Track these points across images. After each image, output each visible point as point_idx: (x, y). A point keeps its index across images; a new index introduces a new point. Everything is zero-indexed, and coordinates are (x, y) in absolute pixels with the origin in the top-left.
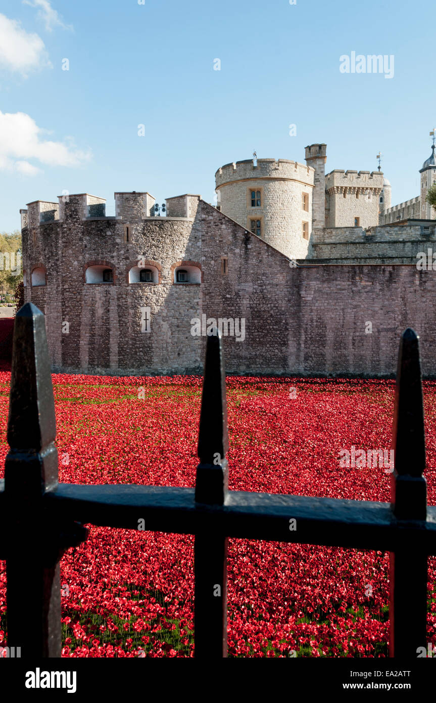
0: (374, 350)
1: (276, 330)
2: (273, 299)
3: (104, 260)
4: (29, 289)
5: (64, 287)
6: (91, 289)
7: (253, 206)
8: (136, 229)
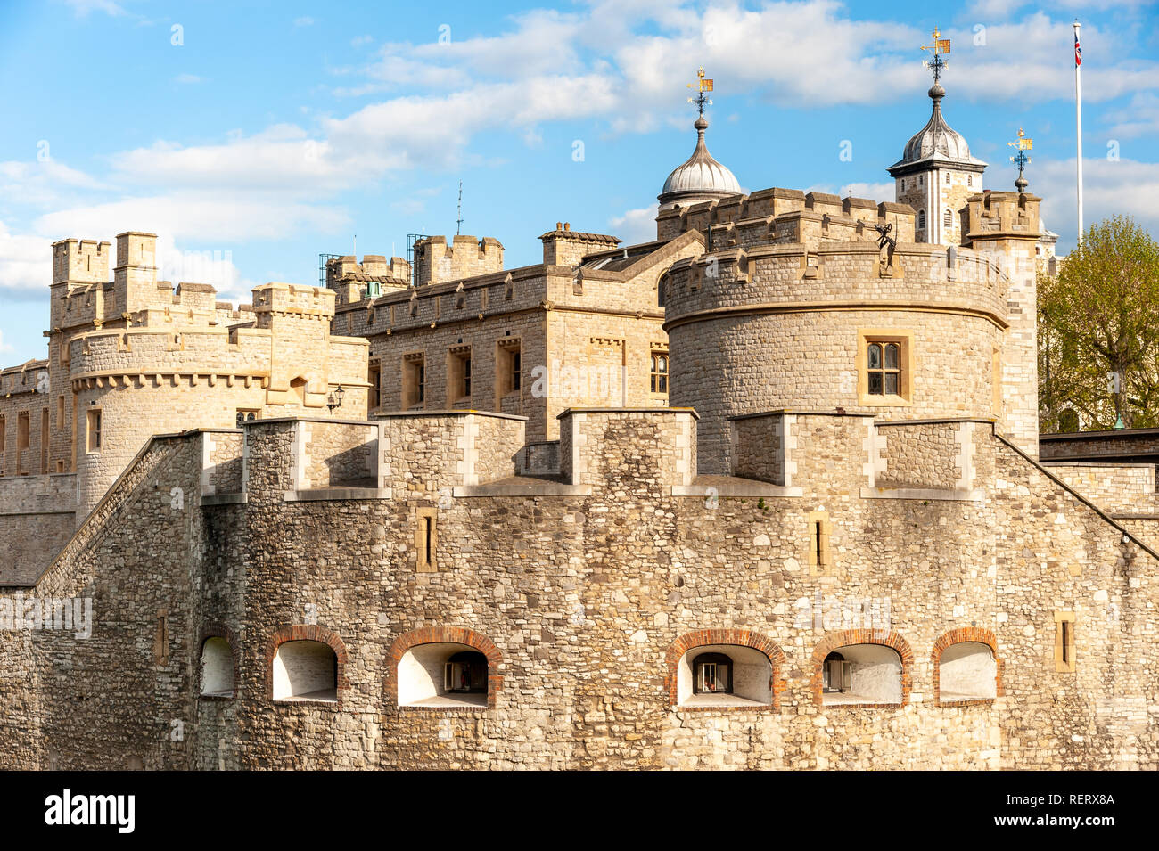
3: (745, 628)
4: (364, 716)
5: (588, 718)
6: (695, 724)
7: (872, 391)
8: (843, 530)
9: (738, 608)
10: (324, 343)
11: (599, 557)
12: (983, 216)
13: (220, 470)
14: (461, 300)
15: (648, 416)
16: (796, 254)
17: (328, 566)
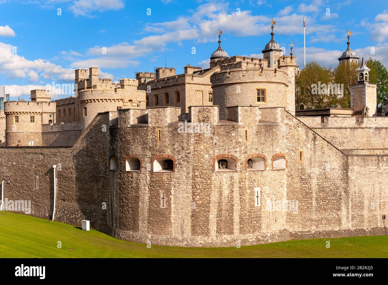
1: (334, 200)
2: (332, 178)
3: (230, 154)
4: (146, 174)
5: (195, 174)
6: (219, 175)
7: (258, 101)
8: (252, 132)
9: (228, 149)
10: (136, 92)
11: (197, 138)
12: (283, 61)
13: (113, 120)
14: (166, 82)
15: (208, 107)
16: (241, 71)
17: (138, 141)
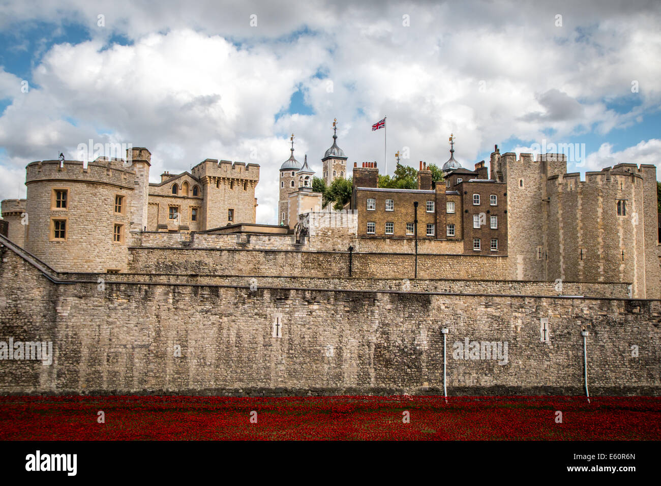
0: (128, 366)
2: (27, 314)
